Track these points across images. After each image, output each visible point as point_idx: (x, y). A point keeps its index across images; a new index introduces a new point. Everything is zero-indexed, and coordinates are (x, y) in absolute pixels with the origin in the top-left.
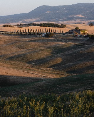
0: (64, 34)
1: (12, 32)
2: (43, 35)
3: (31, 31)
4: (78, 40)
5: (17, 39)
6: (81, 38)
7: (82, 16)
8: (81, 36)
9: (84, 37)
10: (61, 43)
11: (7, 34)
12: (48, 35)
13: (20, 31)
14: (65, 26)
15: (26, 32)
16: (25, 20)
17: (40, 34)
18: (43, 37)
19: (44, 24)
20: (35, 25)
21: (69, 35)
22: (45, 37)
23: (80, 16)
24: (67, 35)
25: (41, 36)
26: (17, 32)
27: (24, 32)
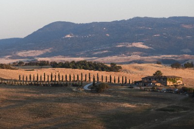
0: (131, 86)
1: (15, 81)
2: (86, 87)
3: (57, 79)
4: (164, 100)
5: (29, 95)
6: (169, 96)
9: (177, 93)
10: (127, 105)
11: (5, 84)
13: (32, 77)
14: (120, 68)
15: (46, 80)
17: (78, 84)
18: (85, 91)
22: (91, 92)
23: (140, 45)
24: (139, 88)
25: (81, 90)
26: (25, 79)
27: (43, 79)
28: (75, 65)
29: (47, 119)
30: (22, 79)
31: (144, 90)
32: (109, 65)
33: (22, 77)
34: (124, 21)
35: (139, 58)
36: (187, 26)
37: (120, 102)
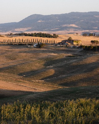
0: (56, 45)
2: (35, 45)
3: (22, 42)
6: (74, 49)
7: (76, 26)
8: (74, 47)
9: (78, 48)
10: (53, 54)
12: (39, 46)
13: (10, 41)
14: (58, 36)
15: (17, 42)
16: (16, 30)
17: (31, 44)
18: (35, 47)
19: (35, 33)
20: (26, 35)
21: (61, 46)
22: (37, 47)
23: (74, 25)
24: (59, 46)
25: (32, 46)
26: (7, 42)
27: (15, 42)
28: (36, 35)
29: (14, 61)
30: (5, 41)
31: (62, 47)
32: (52, 35)
33: (5, 40)
34: (66, 14)
35: (73, 31)
36: (97, 16)
37: (49, 53)
